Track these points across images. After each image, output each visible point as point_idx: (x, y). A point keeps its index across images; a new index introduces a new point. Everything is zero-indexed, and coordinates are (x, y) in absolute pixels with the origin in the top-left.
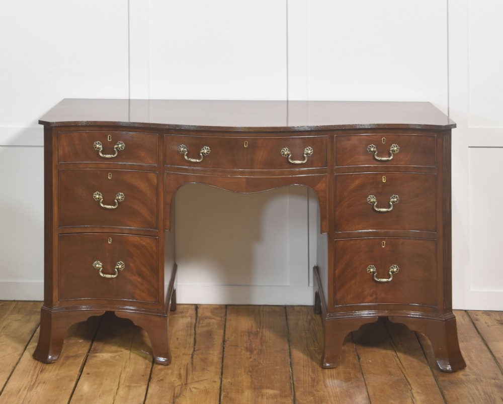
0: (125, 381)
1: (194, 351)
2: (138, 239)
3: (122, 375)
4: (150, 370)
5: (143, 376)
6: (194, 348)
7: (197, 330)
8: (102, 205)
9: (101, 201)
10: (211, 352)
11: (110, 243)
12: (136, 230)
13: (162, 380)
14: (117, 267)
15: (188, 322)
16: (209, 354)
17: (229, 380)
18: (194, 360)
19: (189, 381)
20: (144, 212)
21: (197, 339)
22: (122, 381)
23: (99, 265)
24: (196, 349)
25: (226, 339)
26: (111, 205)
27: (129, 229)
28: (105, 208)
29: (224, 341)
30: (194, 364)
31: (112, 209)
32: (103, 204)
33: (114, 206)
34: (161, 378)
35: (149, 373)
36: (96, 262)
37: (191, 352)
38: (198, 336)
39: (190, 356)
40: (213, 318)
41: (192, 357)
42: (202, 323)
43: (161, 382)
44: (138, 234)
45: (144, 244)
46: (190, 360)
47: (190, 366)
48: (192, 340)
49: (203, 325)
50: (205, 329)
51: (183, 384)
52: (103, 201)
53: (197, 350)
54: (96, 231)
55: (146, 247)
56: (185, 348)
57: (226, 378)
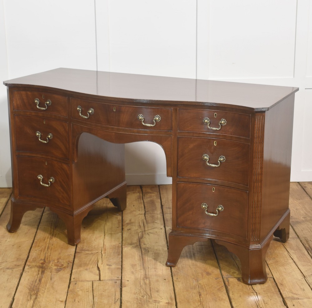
0: (107, 230)
1: (145, 212)
3: (105, 227)
5: (118, 227)
6: (145, 210)
7: (144, 200)
10: (155, 212)
13: (130, 229)
15: (138, 196)
16: (155, 213)
18: (146, 217)
19: (146, 229)
21: (146, 205)
24: (146, 211)
25: (163, 204)
29: (162, 206)
30: (147, 219)
35: (121, 225)
37: (143, 212)
38: (145, 204)
39: (144, 215)
40: (152, 193)
41: (145, 216)
42: (147, 196)
43: (130, 230)
46: (144, 217)
47: (145, 221)
48: (143, 206)
49: (147, 197)
50: (149, 199)
51: (143, 231)
53: (147, 212)
56: (139, 210)
57: (168, 226)
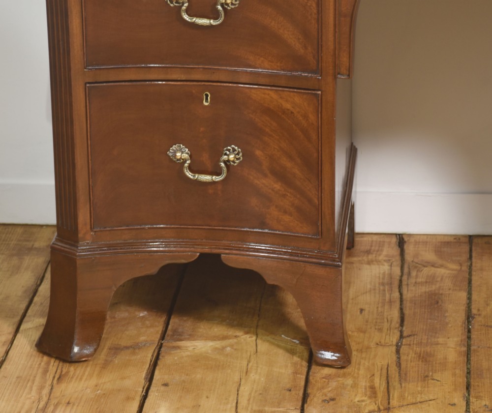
0: (249, 400)
1: (401, 336)
2: (272, 94)
3: (242, 388)
4: (304, 377)
5: (290, 390)
6: (401, 332)
7: (405, 292)
8: (186, 17)
9: (184, 8)
10: (441, 340)
11: (206, 104)
12: (271, 76)
13: (333, 399)
14: (225, 157)
15: (384, 273)
16: (438, 344)
17: (486, 402)
18: (403, 358)
19: (394, 402)
20: (289, 35)
21: (407, 312)
22: (243, 402)
23: (181, 153)
24: (405, 334)
25: (474, 311)
26: (209, 18)
27: (251, 73)
28: (194, 25)
29: (469, 317)
30: (403, 365)
31: (211, 27)
32: (189, 15)
33: (215, 19)
34: (330, 395)
35: (303, 383)
36: (174, 147)
37: (395, 339)
38: (407, 305)
39: (394, 349)
40: (441, 266)
41: (398, 352)
42: (417, 276)
43: (331, 403)
44: (273, 83)
45: (288, 106)
46: (394, 357)
47: (393, 370)
48: (396, 314)
49: (419, 280)
50: (424, 289)
51: (382, 408)
52: (188, 8)
53: (409, 336)
54: (174, 77)
55: (292, 113)
56: (380, 330)
57: (478, 398)
